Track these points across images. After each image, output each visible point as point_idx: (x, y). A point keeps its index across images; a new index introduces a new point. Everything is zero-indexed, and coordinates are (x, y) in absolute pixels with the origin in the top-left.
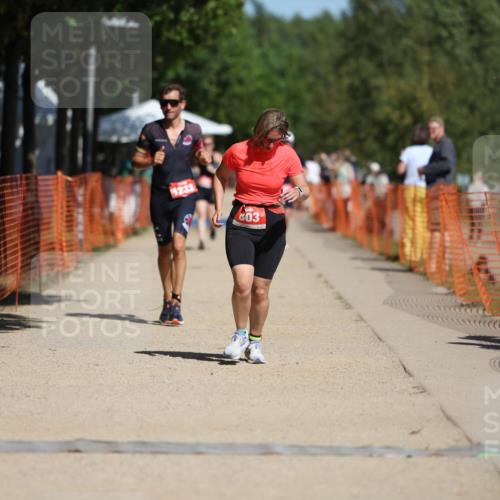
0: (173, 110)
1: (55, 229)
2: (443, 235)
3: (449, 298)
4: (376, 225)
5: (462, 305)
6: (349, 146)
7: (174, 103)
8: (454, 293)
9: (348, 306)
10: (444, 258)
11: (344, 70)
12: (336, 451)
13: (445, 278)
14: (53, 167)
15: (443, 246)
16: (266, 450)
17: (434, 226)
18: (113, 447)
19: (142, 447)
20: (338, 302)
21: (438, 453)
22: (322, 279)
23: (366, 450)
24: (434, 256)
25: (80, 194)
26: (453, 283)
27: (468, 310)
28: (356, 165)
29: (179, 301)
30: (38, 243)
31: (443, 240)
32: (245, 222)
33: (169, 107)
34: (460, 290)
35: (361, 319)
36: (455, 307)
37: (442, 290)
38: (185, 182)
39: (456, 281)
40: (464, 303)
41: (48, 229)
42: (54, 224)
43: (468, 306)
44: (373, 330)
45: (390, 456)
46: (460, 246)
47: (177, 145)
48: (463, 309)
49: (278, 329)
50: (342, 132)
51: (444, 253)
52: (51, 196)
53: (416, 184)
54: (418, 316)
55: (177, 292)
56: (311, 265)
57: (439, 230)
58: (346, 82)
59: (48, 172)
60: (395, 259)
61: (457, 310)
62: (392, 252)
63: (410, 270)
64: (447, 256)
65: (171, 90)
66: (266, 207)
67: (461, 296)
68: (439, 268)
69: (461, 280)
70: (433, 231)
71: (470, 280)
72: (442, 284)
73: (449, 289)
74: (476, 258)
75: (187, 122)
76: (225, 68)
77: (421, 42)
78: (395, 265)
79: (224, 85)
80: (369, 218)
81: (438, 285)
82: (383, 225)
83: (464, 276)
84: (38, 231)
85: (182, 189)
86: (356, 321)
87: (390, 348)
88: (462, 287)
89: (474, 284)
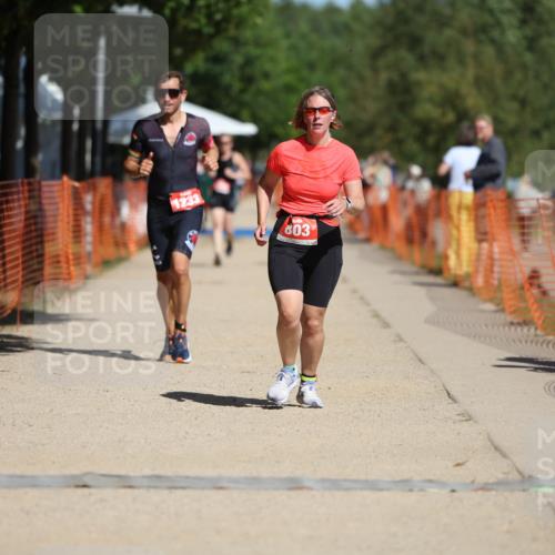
0: (172, 102)
1: (60, 240)
2: (491, 245)
3: (498, 315)
4: (417, 235)
5: (512, 324)
6: (387, 147)
7: (174, 93)
8: (503, 310)
9: (386, 325)
11: (382, 62)
12: (373, 486)
13: (493, 293)
14: (58, 171)
15: (491, 258)
16: (295, 485)
17: (482, 236)
18: (125, 482)
19: (158, 481)
20: (375, 320)
21: (485, 488)
22: (357, 296)
23: (406, 485)
24: (481, 269)
25: (88, 199)
26: (502, 299)
27: (519, 329)
28: (395, 169)
29: (185, 331)
30: (42, 255)
32: (292, 236)
34: (511, 306)
35: (400, 339)
36: (504, 326)
37: (490, 307)
38: (188, 193)
39: (506, 297)
40: (515, 321)
41: (53, 240)
42: (60, 235)
43: (519, 324)
44: (414, 352)
45: (433, 490)
46: (510, 257)
47: (176, 145)
48: (513, 328)
50: (379, 132)
52: (56, 203)
53: (462, 189)
54: (463, 335)
55: (181, 321)
56: (345, 280)
57: (487, 241)
58: (384, 76)
59: (53, 177)
60: (437, 272)
61: (507, 329)
62: (434, 264)
63: (455, 284)
65: (168, 77)
66: (319, 218)
67: (511, 313)
68: (487, 282)
69: (512, 295)
70: (480, 241)
71: (520, 296)
72: (491, 300)
73: (498, 305)
74: (527, 271)
75: (189, 116)
76: (249, 62)
77: (464, 32)
78: (439, 280)
79: (248, 80)
80: (409, 227)
81: (486, 301)
82: (424, 235)
83: (514, 291)
84: (42, 242)
85: (185, 201)
86: (395, 341)
87: (432, 371)
88: (512, 303)
89: (525, 301)
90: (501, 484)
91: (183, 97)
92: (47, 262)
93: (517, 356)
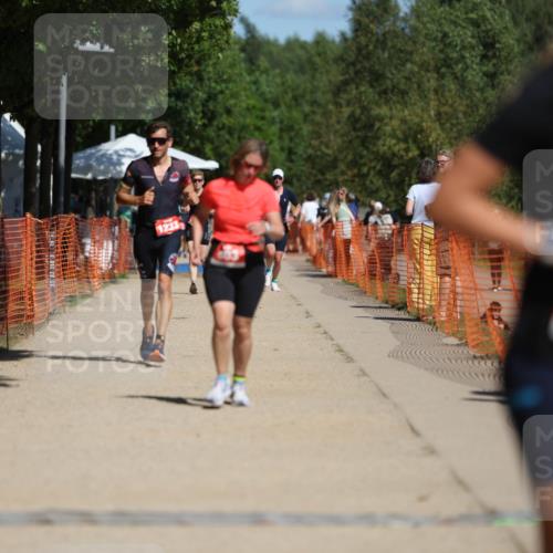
0: (160, 148)
1: (24, 277)
2: (454, 279)
3: (461, 349)
5: (475, 357)
6: (349, 183)
7: (162, 141)
8: (466, 344)
9: (349, 359)
10: (455, 306)
11: (344, 97)
12: (336, 520)
13: (456, 327)
14: (21, 208)
15: (454, 293)
16: (258, 520)
17: (444, 270)
18: (87, 518)
19: (121, 518)
20: (338, 354)
21: (449, 521)
22: (321, 330)
23: (368, 519)
24: (444, 303)
25: (52, 238)
26: (465, 333)
27: (482, 363)
29: (163, 341)
30: (6, 292)
31: (454, 285)
32: (223, 260)
33: (157, 145)
34: (474, 340)
35: (363, 373)
36: (467, 359)
37: (453, 341)
38: (170, 220)
39: (469, 330)
40: (478, 355)
41: (17, 276)
42: (23, 271)
43: (482, 358)
44: (377, 386)
45: (397, 526)
46: (473, 292)
47: (163, 182)
48: (476, 362)
49: (271, 385)
50: (342, 166)
51: (455, 300)
52: (20, 240)
54: (426, 369)
55: (161, 333)
56: (308, 315)
57: (449, 275)
58: (346, 111)
59: (16, 214)
60: (402, 307)
61: (470, 362)
62: (398, 298)
63: (418, 319)
64: (459, 303)
65: (158, 128)
66: (246, 246)
67: (474, 347)
69: (475, 329)
70: (442, 276)
71: (484, 330)
72: (454, 335)
73: (461, 339)
75: (173, 159)
76: (212, 97)
78: (402, 314)
79: (210, 116)
81: (448, 335)
83: (477, 325)
84: (5, 279)
85: (168, 226)
86: (358, 376)
87: (396, 405)
88: (475, 336)
89: (488, 334)
90: (465, 518)
91: (170, 143)
92: (11, 299)
93: (481, 390)
